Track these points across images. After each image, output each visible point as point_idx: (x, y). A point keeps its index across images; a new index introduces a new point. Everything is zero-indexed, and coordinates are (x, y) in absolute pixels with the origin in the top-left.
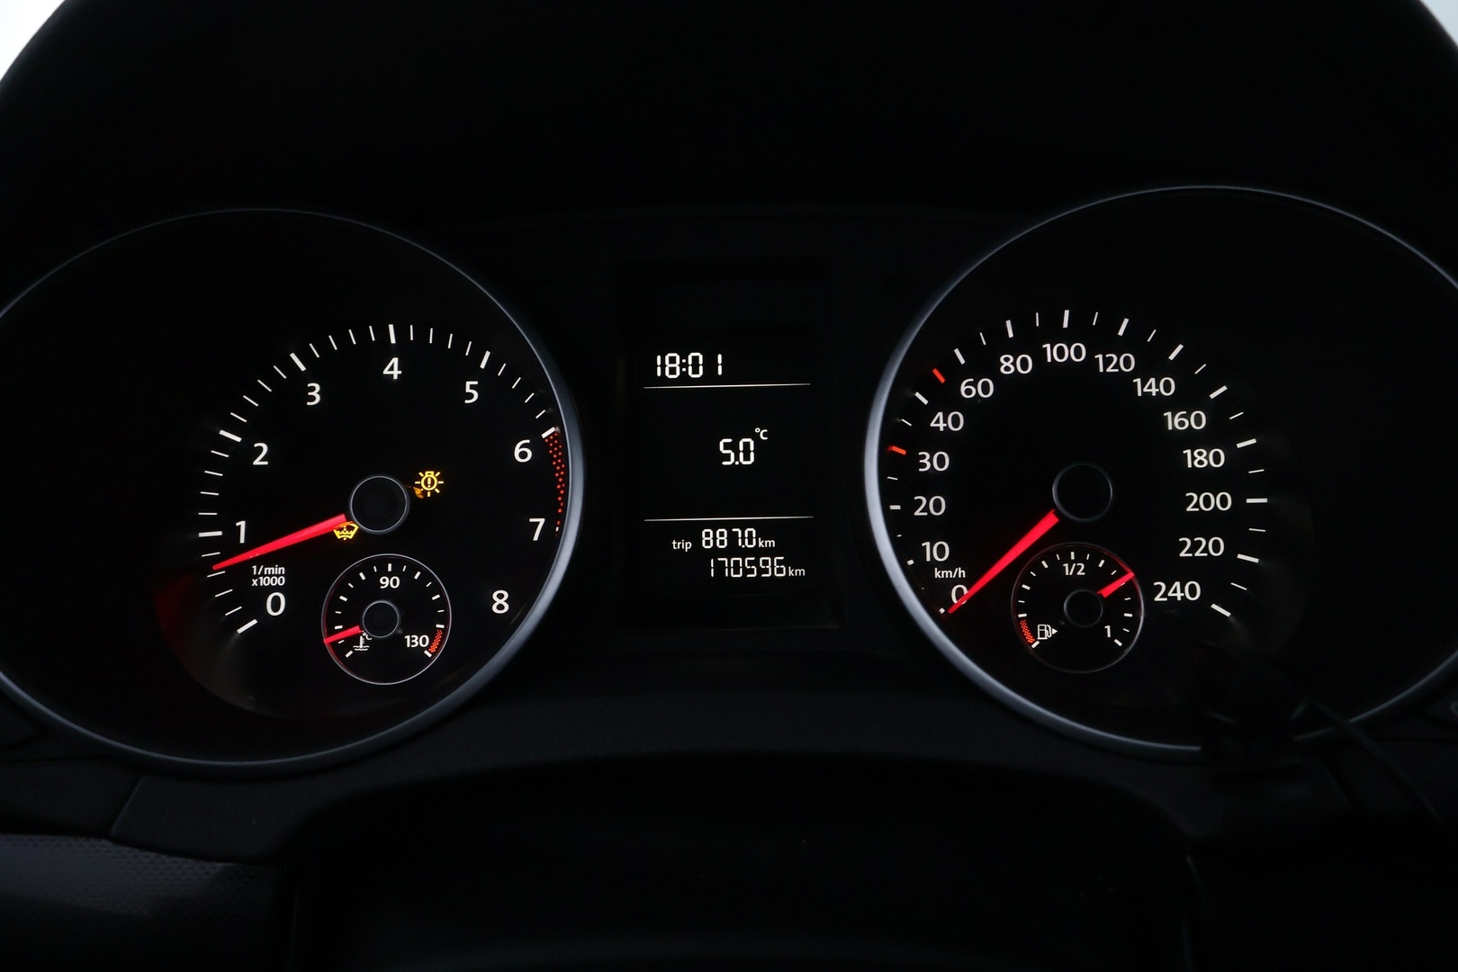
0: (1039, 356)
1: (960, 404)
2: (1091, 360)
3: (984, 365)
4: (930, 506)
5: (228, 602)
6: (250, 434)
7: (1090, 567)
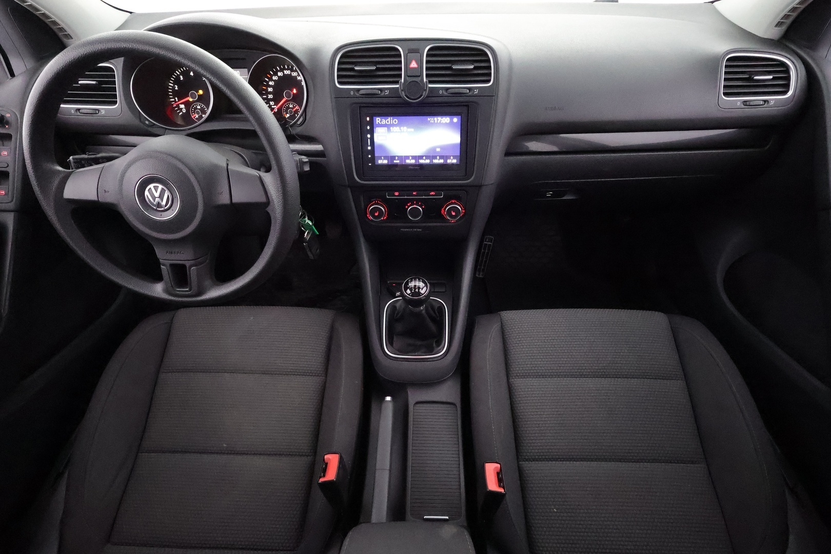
0: (284, 73)
1: (273, 80)
2: (291, 74)
3: (276, 74)
4: (270, 96)
5: (177, 110)
6: (174, 84)
7: (293, 106)
